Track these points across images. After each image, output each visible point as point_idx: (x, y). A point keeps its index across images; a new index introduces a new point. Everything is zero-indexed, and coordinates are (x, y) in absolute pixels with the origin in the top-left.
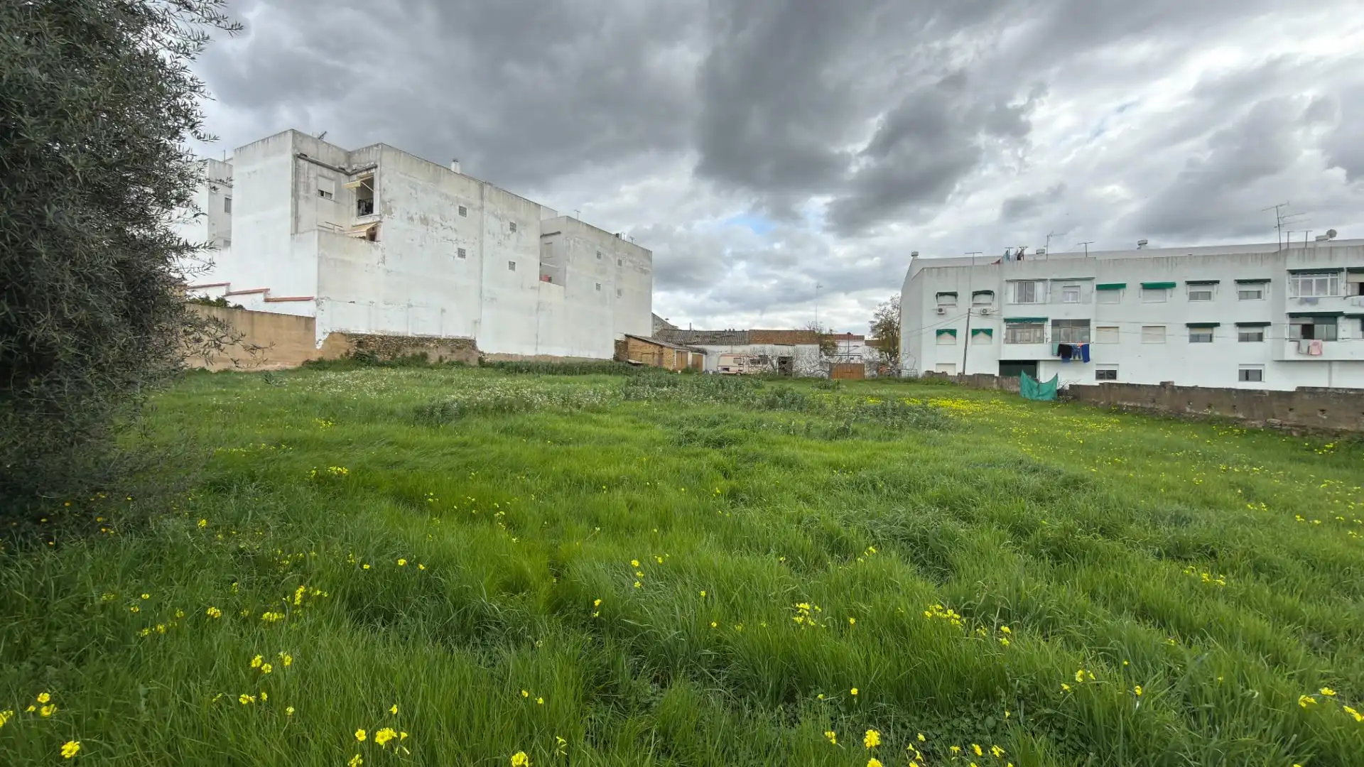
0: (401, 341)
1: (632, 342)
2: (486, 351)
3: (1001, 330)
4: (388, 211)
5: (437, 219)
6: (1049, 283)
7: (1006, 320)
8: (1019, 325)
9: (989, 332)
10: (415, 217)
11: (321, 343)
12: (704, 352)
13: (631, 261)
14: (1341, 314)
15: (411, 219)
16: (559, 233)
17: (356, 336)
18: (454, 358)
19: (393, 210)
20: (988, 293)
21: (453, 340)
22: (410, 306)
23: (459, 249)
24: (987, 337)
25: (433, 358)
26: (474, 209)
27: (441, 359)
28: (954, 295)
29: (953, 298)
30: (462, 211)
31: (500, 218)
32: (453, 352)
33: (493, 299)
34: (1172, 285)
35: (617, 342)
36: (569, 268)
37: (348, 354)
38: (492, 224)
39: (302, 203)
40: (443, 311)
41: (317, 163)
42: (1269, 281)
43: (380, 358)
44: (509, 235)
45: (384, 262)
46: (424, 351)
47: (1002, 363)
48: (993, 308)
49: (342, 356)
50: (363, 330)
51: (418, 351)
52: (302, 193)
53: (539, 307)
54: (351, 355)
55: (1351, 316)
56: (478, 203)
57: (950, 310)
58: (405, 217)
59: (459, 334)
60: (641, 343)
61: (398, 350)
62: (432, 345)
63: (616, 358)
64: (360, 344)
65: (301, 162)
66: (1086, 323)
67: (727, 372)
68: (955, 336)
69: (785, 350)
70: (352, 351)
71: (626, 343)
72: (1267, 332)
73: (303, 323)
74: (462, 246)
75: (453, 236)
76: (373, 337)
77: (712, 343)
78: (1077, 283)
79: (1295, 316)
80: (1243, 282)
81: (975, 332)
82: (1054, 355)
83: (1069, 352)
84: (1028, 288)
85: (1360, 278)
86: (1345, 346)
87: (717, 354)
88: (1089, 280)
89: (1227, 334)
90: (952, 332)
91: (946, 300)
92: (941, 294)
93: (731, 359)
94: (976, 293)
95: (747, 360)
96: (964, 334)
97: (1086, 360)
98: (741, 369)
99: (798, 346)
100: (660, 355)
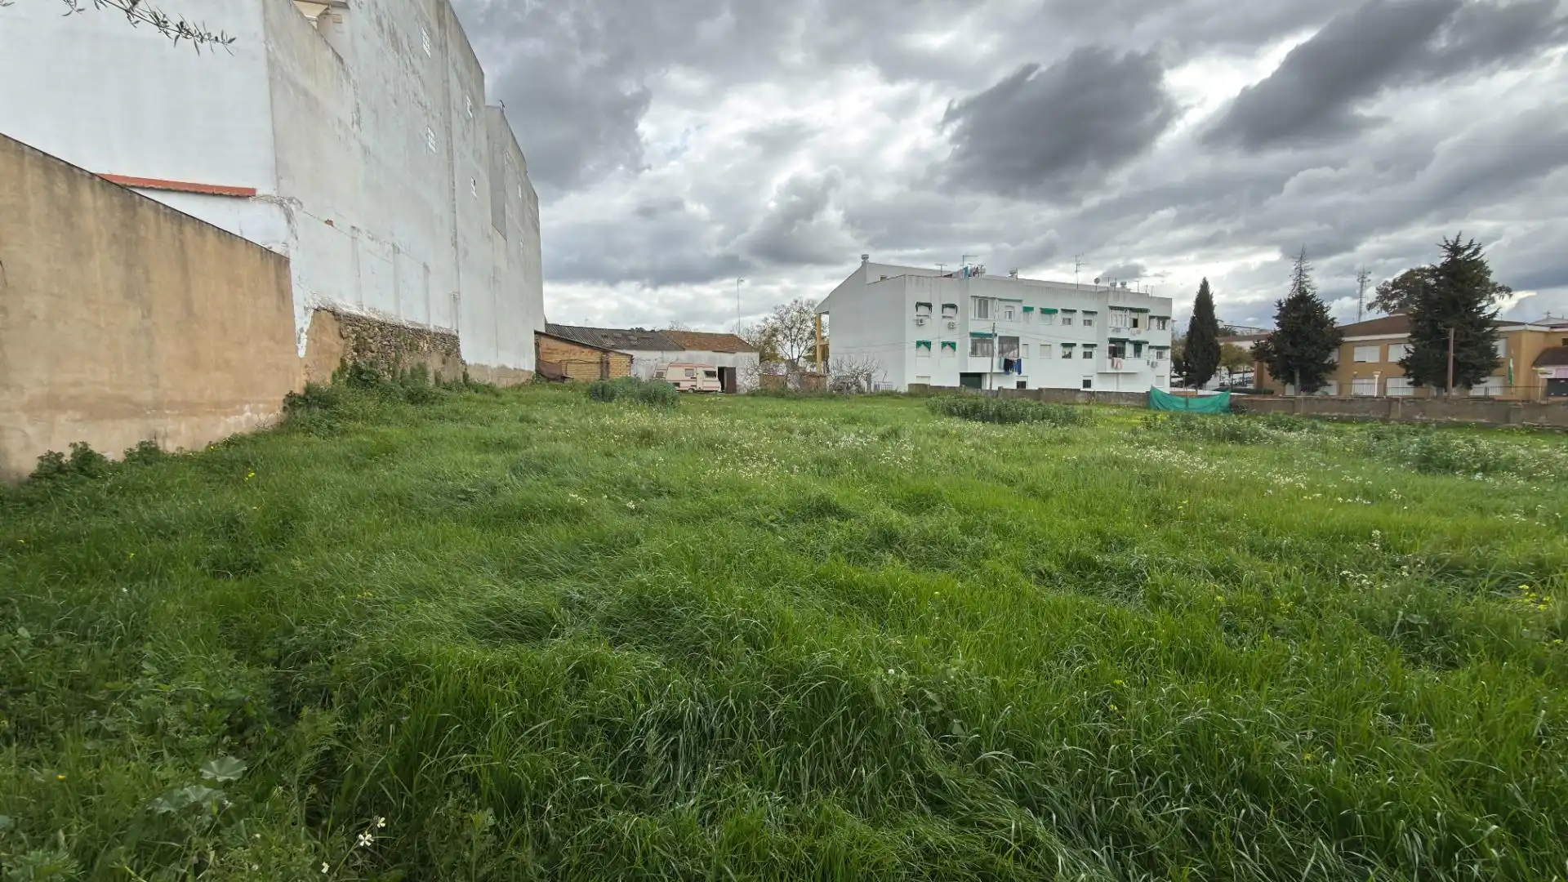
0: (396, 337)
1: (547, 343)
2: (467, 360)
3: (964, 344)
6: (996, 302)
7: (972, 334)
8: (980, 341)
9: (953, 345)
11: (304, 341)
14: (1127, 340)
15: (380, 24)
17: (353, 320)
18: (446, 376)
20: (953, 306)
21: (441, 335)
24: (951, 350)
25: (430, 377)
26: (435, 46)
27: (437, 380)
28: (929, 306)
32: (444, 361)
33: (466, 251)
34: (1055, 311)
35: (534, 343)
37: (342, 369)
40: (426, 268)
42: (1096, 313)
46: (420, 359)
47: (963, 375)
48: (957, 320)
49: (335, 376)
50: (356, 304)
51: (415, 360)
55: (1131, 342)
56: (436, 31)
57: (927, 321)
59: (442, 324)
60: (565, 346)
61: (397, 358)
62: (426, 347)
64: (357, 343)
66: (1016, 340)
68: (929, 348)
69: (726, 360)
70: (348, 363)
71: (541, 345)
72: (1095, 352)
73: (274, 274)
75: (422, 95)
76: (369, 324)
77: (632, 346)
78: (1012, 304)
79: (1112, 341)
80: (1086, 312)
81: (944, 344)
82: (1000, 368)
83: (1009, 366)
84: (983, 303)
85: (1134, 315)
86: (1129, 362)
87: (645, 364)
88: (1020, 301)
89: (1078, 352)
90: (928, 344)
91: (923, 310)
92: (919, 304)
93: (681, 371)
94: (945, 306)
95: (701, 371)
96: (936, 347)
97: (1020, 372)
98: (694, 383)
99: (739, 354)
100: (605, 365)
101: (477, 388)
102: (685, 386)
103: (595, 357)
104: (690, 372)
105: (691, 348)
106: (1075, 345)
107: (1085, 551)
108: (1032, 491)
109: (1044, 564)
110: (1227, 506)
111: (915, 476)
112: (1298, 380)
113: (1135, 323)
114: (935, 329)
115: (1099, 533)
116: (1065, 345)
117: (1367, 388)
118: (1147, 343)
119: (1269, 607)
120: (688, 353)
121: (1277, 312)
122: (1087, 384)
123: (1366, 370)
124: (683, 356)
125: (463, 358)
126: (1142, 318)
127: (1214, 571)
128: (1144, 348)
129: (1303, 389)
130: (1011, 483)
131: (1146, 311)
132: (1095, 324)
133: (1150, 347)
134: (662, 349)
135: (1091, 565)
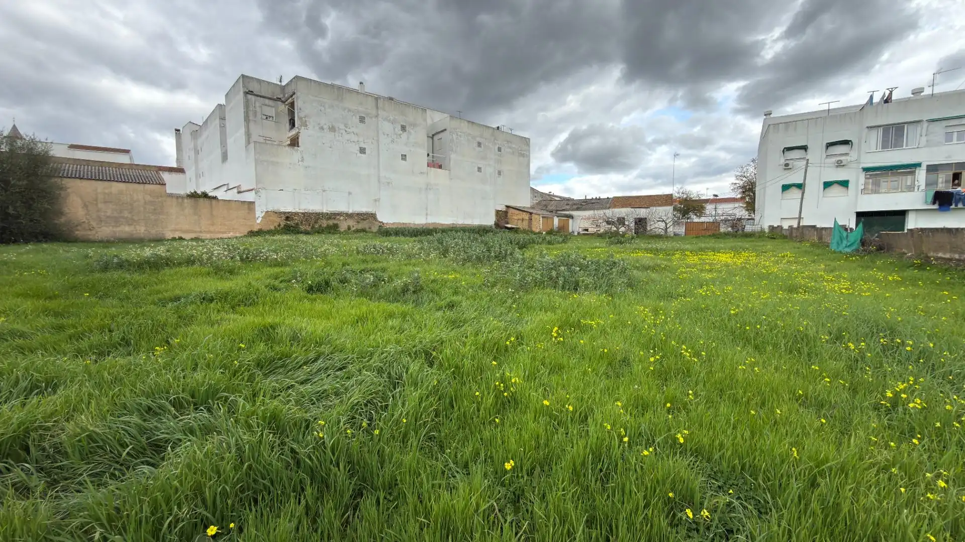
0: (318, 216)
1: (511, 211)
2: (385, 222)
3: (858, 180)
4: (305, 125)
5: (342, 126)
6: (925, 125)
7: (866, 170)
8: (887, 176)
9: (844, 184)
10: (325, 127)
11: (260, 219)
12: (572, 217)
13: (510, 148)
15: (322, 128)
16: (445, 130)
17: (285, 213)
18: (360, 226)
19: (308, 123)
20: (846, 142)
21: (358, 214)
22: (324, 191)
23: (360, 148)
24: (843, 189)
25: (343, 226)
26: (371, 118)
27: (349, 228)
28: (804, 148)
29: (802, 151)
30: (362, 120)
31: (393, 122)
32: (358, 222)
33: (388, 183)
35: (498, 212)
36: (453, 156)
37: (279, 225)
38: (386, 127)
39: (252, 125)
40: (350, 193)
41: (261, 96)
43: (302, 228)
44: (400, 135)
45: (302, 161)
46: (335, 222)
47: (860, 214)
48: (851, 157)
49: (275, 227)
50: (290, 209)
51: (331, 222)
52: (251, 118)
53: (428, 187)
54: (282, 226)
56: (374, 112)
57: (799, 164)
58: (317, 128)
59: (364, 210)
60: (517, 212)
61: (316, 222)
62: (342, 218)
63: (497, 225)
64: (287, 218)
65: (249, 96)
67: (586, 232)
68: (803, 190)
69: (642, 213)
70: (283, 224)
71: (506, 212)
73: (246, 206)
74: (363, 146)
75: (355, 138)
76: (296, 214)
77: (578, 209)
81: (828, 184)
84: (897, 132)
90: (800, 187)
91: (794, 154)
92: (788, 149)
93: (590, 221)
94: (831, 144)
95: (603, 223)
96: (814, 187)
100: (530, 221)
105: (616, 207)
114: (814, 170)
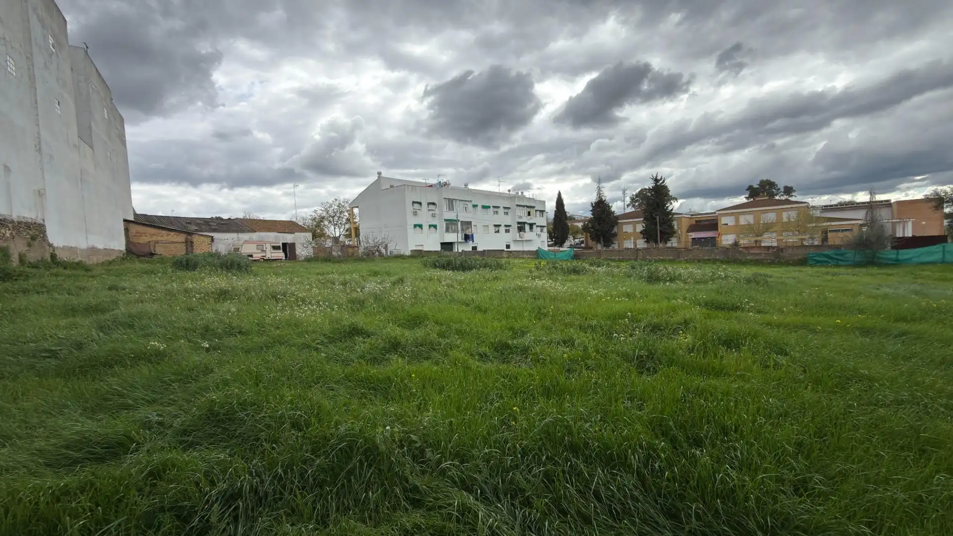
1: (136, 228)
2: (55, 245)
3: (442, 226)
6: (458, 202)
7: (446, 220)
8: (451, 225)
9: (435, 227)
12: (212, 239)
14: (526, 223)
18: (32, 256)
20: (434, 204)
21: (25, 224)
25: (14, 258)
27: (21, 260)
28: (420, 203)
29: (419, 205)
31: (42, 23)
32: (29, 244)
34: (489, 207)
36: (93, 124)
38: (37, 30)
42: (510, 208)
44: (51, 55)
46: (2, 243)
47: (442, 244)
48: (437, 212)
53: (82, 177)
55: (528, 224)
59: (30, 214)
62: (8, 233)
63: (128, 249)
66: (470, 223)
68: (422, 228)
69: (288, 238)
71: (130, 230)
72: (511, 229)
77: (213, 230)
78: (467, 203)
79: (519, 223)
80: (505, 208)
81: (430, 226)
82: (462, 239)
83: (467, 238)
84: (451, 203)
85: (528, 210)
86: (528, 235)
87: (224, 242)
88: (471, 201)
89: (502, 229)
90: (420, 226)
91: (417, 206)
92: (414, 202)
93: (255, 246)
94: (429, 204)
95: (268, 247)
96: (425, 227)
97: (473, 241)
98: (264, 255)
99: (297, 234)
100: (189, 244)
101: (65, 265)
102: (257, 256)
103: (182, 238)
104: (260, 246)
105: (260, 230)
106: (500, 225)
107: (504, 339)
108: (479, 309)
109: (483, 349)
110: (570, 307)
111: (412, 305)
112: (602, 242)
113: (529, 214)
114: (424, 217)
115: (512, 329)
116: (495, 226)
117: (629, 244)
118: (535, 224)
119: (586, 357)
120: (257, 234)
121: (591, 209)
122: (508, 246)
123: (628, 236)
124: (255, 236)
125: (51, 241)
126: (532, 211)
127: (565, 342)
128: (534, 227)
129: (605, 246)
130: (467, 305)
131: (533, 207)
132: (509, 214)
133: (537, 226)
134: (237, 231)
135: (507, 346)
